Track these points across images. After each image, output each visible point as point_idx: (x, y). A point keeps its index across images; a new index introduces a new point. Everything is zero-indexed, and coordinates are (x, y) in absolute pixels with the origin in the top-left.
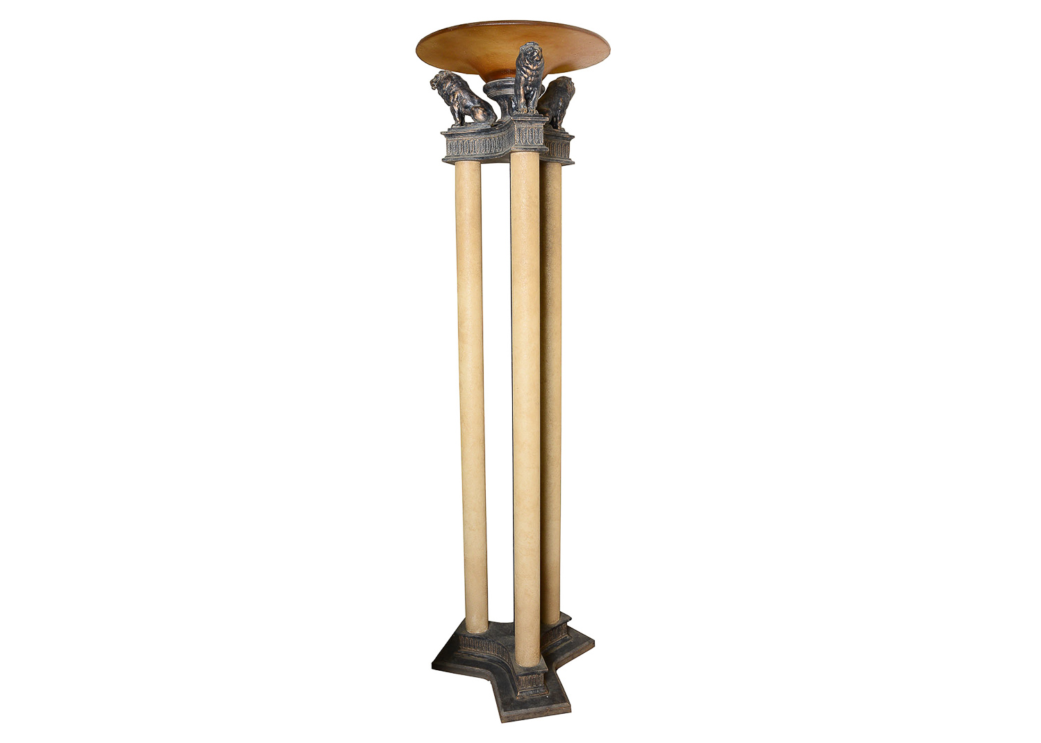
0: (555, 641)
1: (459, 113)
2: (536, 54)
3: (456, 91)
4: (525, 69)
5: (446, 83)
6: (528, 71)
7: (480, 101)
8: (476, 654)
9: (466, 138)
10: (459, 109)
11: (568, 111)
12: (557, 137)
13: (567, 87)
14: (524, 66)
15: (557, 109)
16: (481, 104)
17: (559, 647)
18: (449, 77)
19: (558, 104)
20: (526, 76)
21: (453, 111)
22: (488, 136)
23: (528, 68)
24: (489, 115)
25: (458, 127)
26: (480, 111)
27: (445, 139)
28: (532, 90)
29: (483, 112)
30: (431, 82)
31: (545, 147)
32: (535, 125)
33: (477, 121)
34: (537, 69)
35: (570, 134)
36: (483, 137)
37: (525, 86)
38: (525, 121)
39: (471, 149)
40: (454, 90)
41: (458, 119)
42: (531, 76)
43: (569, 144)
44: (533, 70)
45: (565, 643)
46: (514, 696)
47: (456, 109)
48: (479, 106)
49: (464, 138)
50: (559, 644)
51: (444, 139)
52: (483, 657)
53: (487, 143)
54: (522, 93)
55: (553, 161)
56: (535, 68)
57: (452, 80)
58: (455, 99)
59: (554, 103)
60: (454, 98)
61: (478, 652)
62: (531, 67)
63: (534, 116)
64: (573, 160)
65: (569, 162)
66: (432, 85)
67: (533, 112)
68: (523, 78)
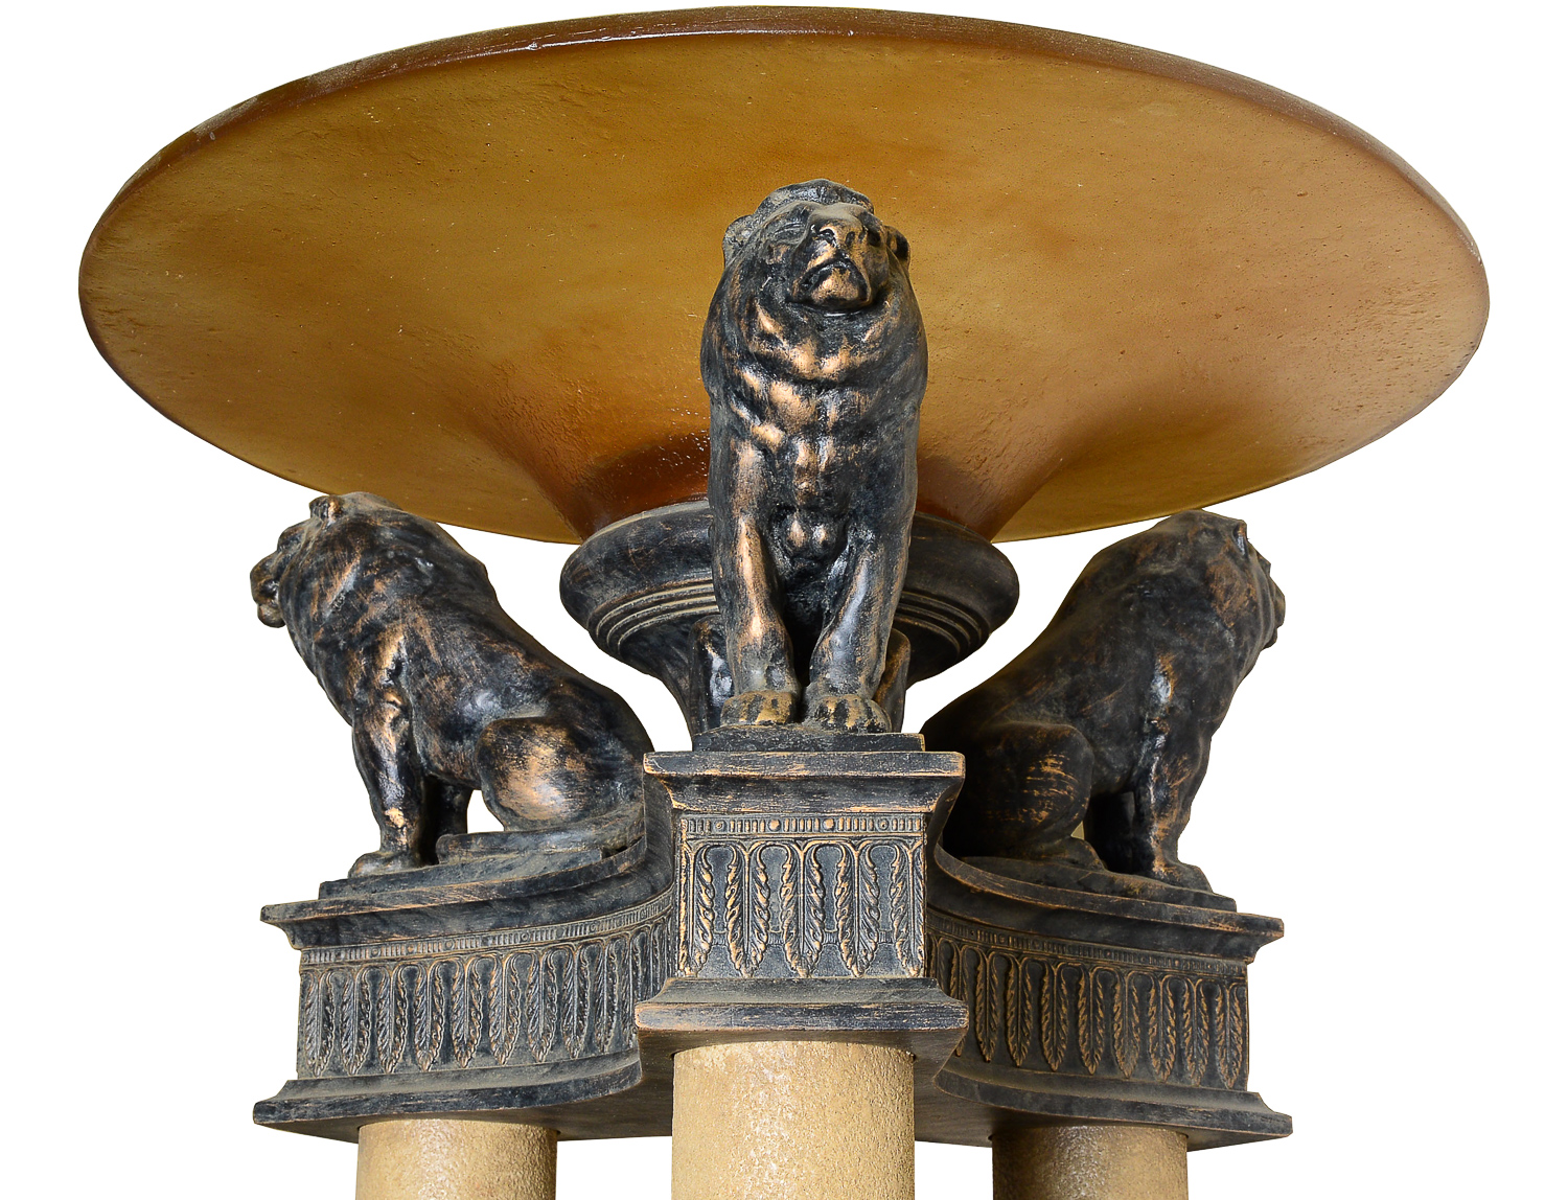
1: (410, 770)
2: (825, 252)
3: (389, 617)
4: (753, 378)
5: (337, 566)
6: (784, 392)
7: (553, 677)
9: (428, 951)
10: (407, 745)
11: (1226, 745)
12: (1135, 928)
13: (1207, 579)
14: (748, 358)
15: (1140, 731)
16: (555, 700)
18: (353, 535)
19: (1144, 696)
20: (772, 434)
21: (368, 759)
22: (582, 929)
23: (775, 368)
24: (603, 773)
25: (395, 868)
26: (543, 753)
27: (295, 956)
28: (833, 549)
29: (563, 753)
30: (258, 573)
31: (935, 997)
32: (851, 817)
33: (523, 826)
34: (850, 378)
35: (1243, 908)
36: (543, 935)
37: (772, 515)
38: (765, 787)
39: (462, 1030)
40: (376, 611)
41: (396, 815)
42: (812, 430)
43: (1240, 982)
44: (823, 385)
47: (388, 742)
48: (536, 712)
49: (420, 950)
51: (283, 957)
53: (573, 985)
54: (748, 566)
55: (1098, 1114)
56: (832, 365)
57: (373, 547)
58: (383, 678)
59: (1110, 686)
60: (374, 665)
62: (801, 358)
63: (846, 741)
64: (1275, 1102)
65: (1237, 1119)
66: (261, 594)
67: (841, 712)
68: (749, 456)
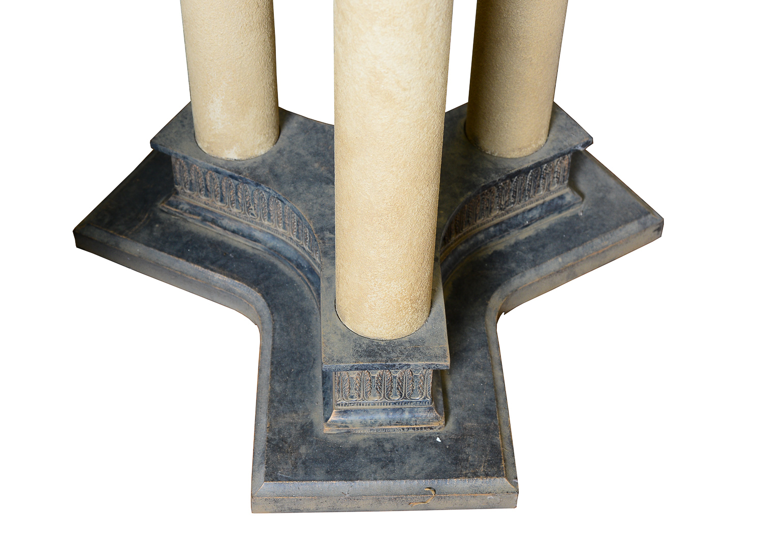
0: (518, 209)
8: (225, 222)
17: (529, 232)
45: (553, 219)
46: (317, 415)
50: (532, 221)
52: (251, 238)
61: (233, 215)
